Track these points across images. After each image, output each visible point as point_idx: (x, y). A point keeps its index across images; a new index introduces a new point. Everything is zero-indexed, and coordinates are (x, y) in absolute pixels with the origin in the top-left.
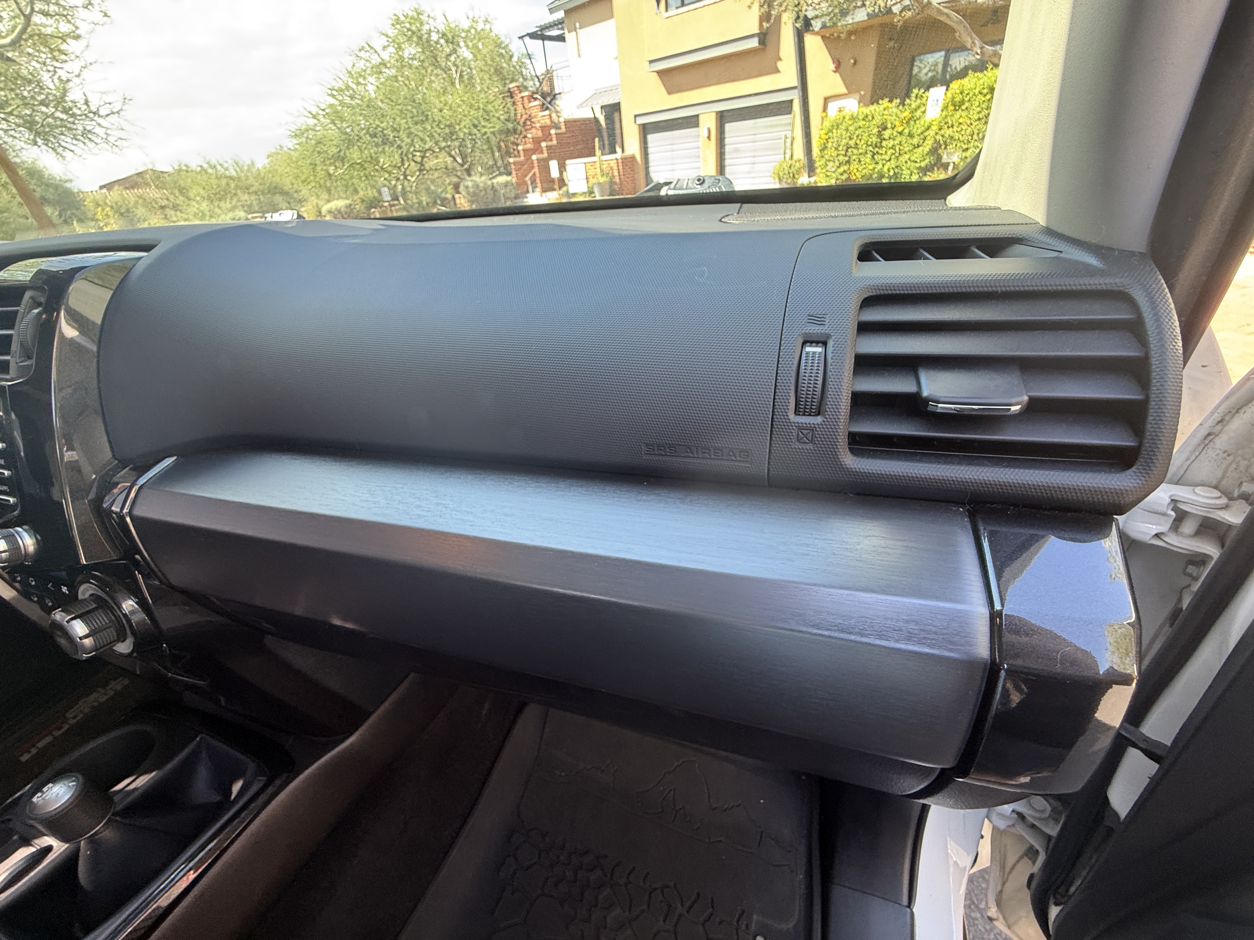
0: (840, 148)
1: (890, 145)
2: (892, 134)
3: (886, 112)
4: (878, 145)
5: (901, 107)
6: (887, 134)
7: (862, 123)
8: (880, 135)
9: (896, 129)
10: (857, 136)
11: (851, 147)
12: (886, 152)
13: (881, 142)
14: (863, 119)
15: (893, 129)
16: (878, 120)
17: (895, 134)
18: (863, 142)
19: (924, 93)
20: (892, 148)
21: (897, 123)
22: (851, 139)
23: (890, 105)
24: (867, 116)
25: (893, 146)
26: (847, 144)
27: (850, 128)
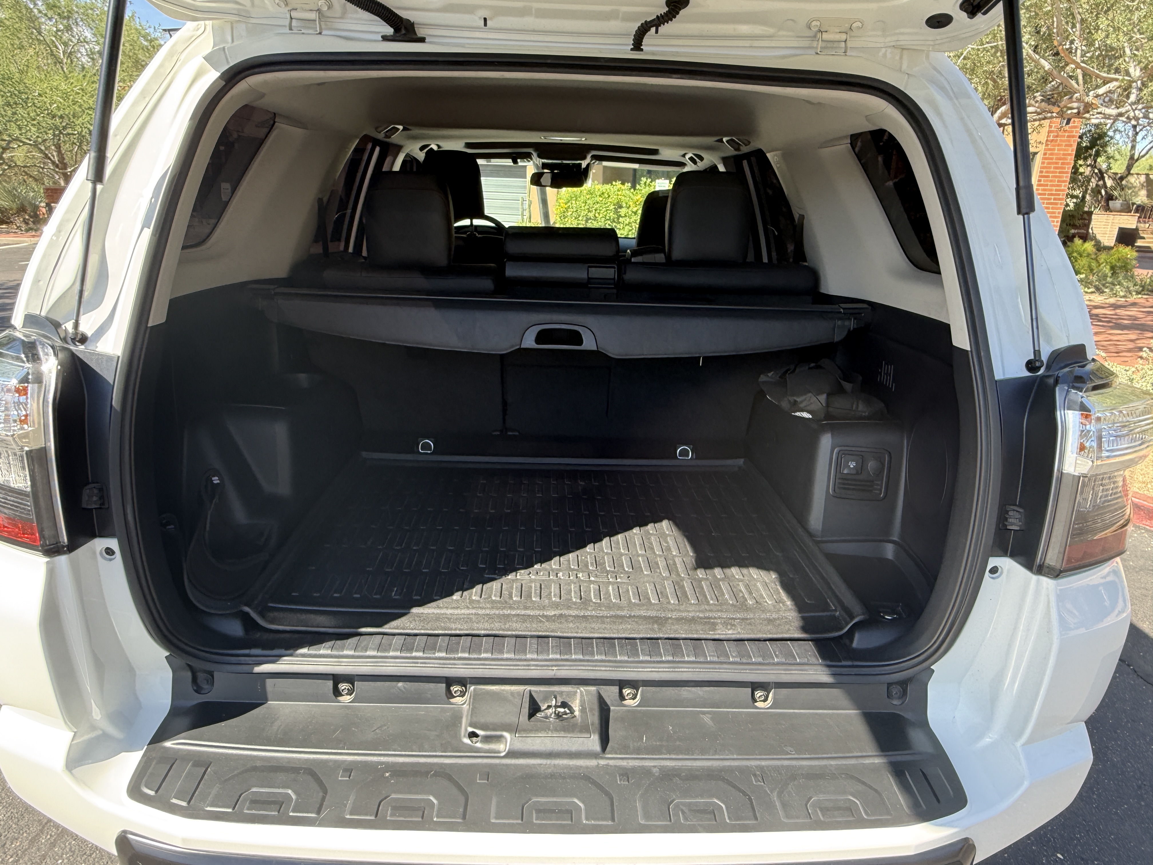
0: (580, 218)
1: (627, 222)
2: (628, 213)
3: (620, 193)
4: (616, 220)
5: (632, 190)
6: (623, 212)
7: (599, 199)
8: (616, 212)
9: (630, 209)
10: (596, 210)
11: (590, 219)
12: (623, 228)
13: (618, 219)
14: (600, 196)
15: (628, 208)
16: (614, 199)
17: (630, 213)
18: (601, 215)
19: (651, 182)
20: (628, 225)
21: (631, 203)
22: (589, 211)
23: (623, 187)
24: (603, 194)
25: (629, 223)
26: (586, 215)
27: (588, 202)
